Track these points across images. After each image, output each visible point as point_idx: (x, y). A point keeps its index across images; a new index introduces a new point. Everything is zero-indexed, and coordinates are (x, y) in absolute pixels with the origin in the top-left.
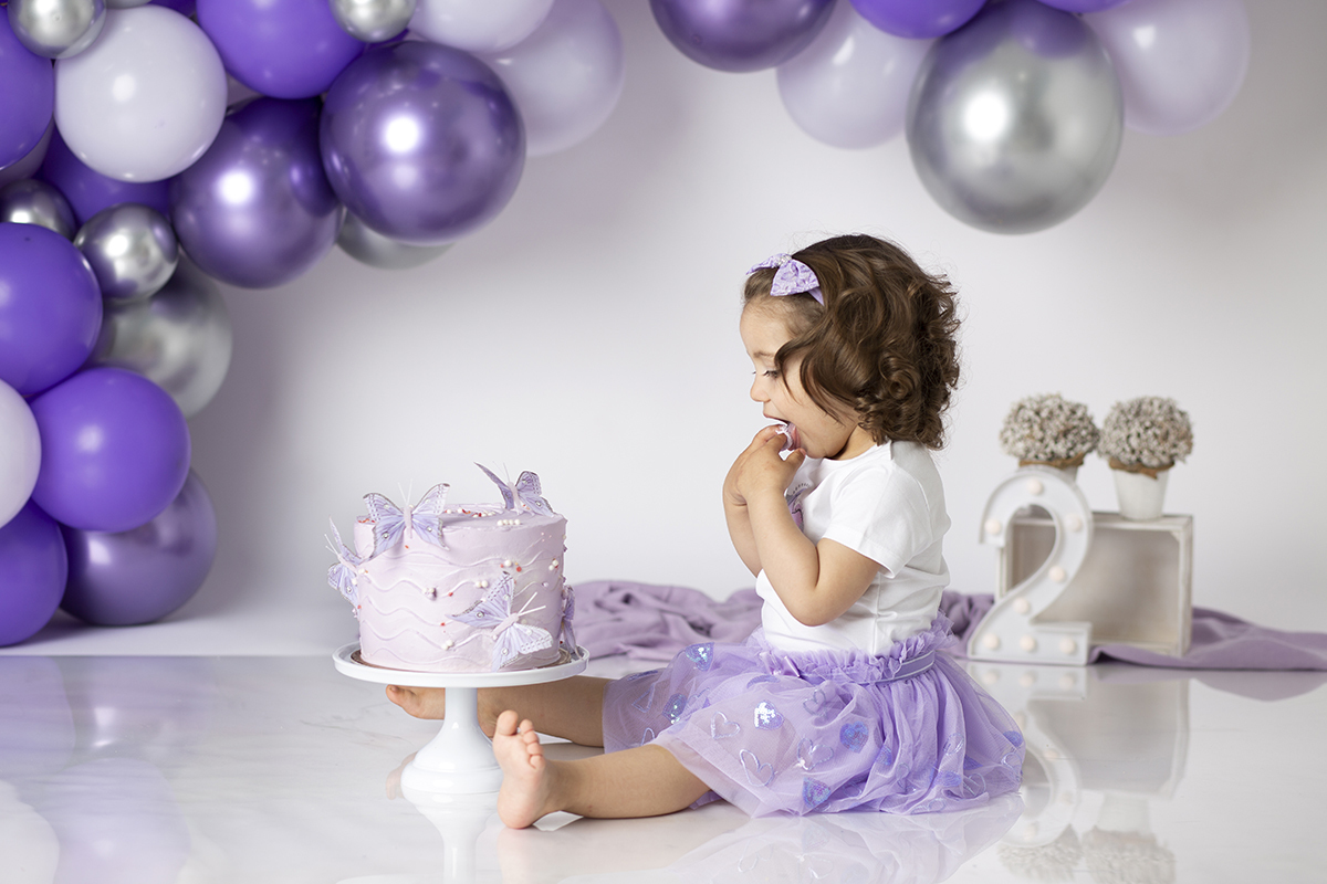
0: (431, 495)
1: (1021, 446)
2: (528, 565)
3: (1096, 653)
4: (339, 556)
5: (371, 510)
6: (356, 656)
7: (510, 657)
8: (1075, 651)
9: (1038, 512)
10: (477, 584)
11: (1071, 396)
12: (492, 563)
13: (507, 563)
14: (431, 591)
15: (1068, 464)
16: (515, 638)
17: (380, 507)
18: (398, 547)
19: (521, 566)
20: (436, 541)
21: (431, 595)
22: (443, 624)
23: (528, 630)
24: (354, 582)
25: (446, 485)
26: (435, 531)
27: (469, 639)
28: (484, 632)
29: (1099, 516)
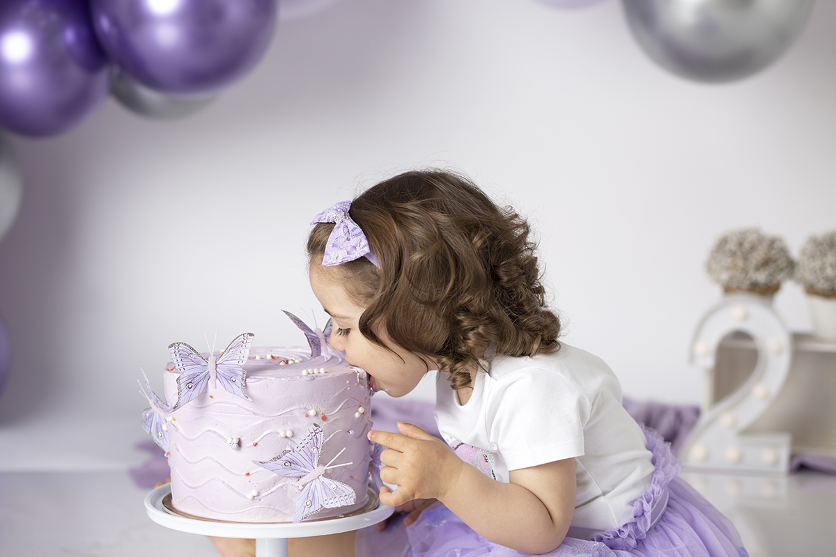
0: (234, 345)
1: (725, 276)
2: (333, 414)
3: (796, 462)
4: (151, 402)
5: (176, 360)
6: (167, 502)
7: (312, 509)
8: (776, 462)
9: (741, 335)
10: (282, 434)
11: (770, 229)
12: (297, 413)
13: (312, 413)
14: (236, 441)
15: (767, 291)
16: (320, 493)
17: (184, 357)
18: (203, 397)
19: (326, 415)
20: (239, 391)
21: (235, 445)
22: (248, 474)
23: (333, 484)
24: (164, 428)
25: (251, 335)
26: (239, 382)
27: (274, 488)
28: (290, 482)
29: (797, 338)
